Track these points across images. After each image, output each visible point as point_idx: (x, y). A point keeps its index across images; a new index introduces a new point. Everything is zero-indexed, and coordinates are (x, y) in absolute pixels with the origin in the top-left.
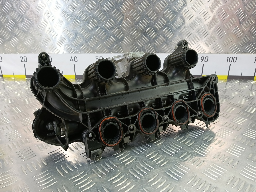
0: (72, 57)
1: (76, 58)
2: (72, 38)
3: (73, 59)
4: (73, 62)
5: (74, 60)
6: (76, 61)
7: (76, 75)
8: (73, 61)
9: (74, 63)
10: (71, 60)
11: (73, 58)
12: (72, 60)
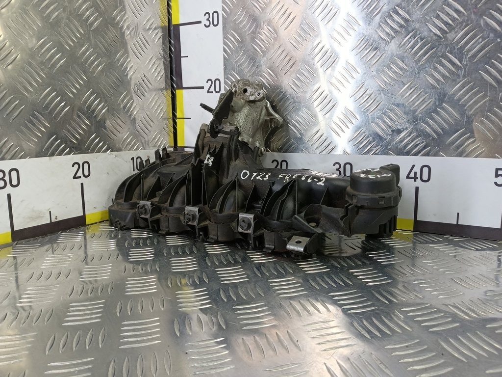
0: (414, 166)
1: (426, 170)
2: (425, 110)
3: (416, 173)
4: (415, 181)
5: (418, 175)
6: (425, 177)
7: (418, 219)
8: (415, 178)
9: (419, 183)
10: (410, 176)
11: (417, 169)
12: (412, 175)
